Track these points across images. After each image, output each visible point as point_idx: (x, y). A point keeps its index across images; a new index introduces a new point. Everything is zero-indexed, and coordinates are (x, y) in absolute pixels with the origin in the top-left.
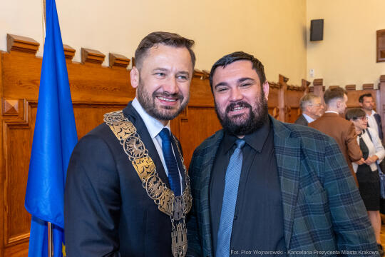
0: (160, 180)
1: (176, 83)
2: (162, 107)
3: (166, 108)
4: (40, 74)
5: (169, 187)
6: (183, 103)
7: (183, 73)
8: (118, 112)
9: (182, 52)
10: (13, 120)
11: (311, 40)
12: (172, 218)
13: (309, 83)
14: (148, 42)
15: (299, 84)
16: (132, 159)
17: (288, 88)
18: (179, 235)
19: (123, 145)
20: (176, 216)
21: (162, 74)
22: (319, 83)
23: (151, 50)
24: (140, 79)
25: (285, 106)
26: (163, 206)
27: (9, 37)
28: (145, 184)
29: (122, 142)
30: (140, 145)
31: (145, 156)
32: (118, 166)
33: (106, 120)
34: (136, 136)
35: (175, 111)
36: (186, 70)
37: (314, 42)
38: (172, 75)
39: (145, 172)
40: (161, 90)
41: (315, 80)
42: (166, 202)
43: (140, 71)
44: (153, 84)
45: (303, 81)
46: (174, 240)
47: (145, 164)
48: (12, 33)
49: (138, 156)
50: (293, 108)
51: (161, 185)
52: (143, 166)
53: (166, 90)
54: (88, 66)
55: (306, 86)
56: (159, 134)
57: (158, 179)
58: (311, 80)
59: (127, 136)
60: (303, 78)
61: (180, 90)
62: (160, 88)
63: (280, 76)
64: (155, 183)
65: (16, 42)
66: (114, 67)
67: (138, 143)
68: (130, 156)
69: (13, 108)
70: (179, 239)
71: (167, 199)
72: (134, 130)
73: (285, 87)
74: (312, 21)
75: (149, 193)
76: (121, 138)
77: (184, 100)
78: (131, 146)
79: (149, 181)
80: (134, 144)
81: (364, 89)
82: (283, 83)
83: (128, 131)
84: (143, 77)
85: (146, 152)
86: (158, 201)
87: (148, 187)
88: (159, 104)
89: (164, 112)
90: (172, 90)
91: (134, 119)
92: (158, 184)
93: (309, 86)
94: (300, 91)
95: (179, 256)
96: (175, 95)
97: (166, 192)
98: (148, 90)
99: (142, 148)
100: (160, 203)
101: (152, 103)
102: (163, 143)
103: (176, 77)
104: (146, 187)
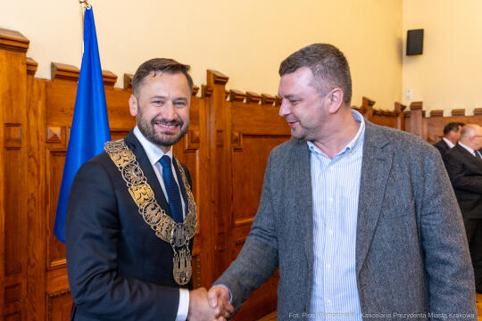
0: (159, 207)
1: (174, 109)
2: (162, 133)
3: (167, 133)
4: (74, 101)
7: (180, 99)
10: (56, 147)
11: (408, 54)
12: (173, 244)
13: (403, 107)
15: (391, 108)
16: (130, 185)
17: (375, 113)
18: (182, 261)
19: (122, 171)
20: (178, 243)
22: (417, 106)
23: (148, 78)
24: (139, 108)
26: (161, 233)
27: (53, 66)
28: (141, 211)
29: (121, 168)
31: (143, 183)
32: (116, 191)
33: (107, 149)
34: (136, 163)
35: (176, 136)
36: (183, 96)
37: (412, 57)
38: (169, 103)
39: (142, 199)
40: (160, 118)
41: (413, 103)
42: (164, 228)
43: (138, 99)
44: (151, 112)
45: (397, 104)
46: (176, 265)
47: (143, 191)
48: (56, 61)
49: (136, 182)
51: (160, 211)
53: (165, 117)
55: (399, 110)
56: (159, 161)
57: (156, 206)
58: (407, 104)
59: (126, 163)
60: (398, 101)
61: (179, 116)
62: (158, 115)
63: (364, 99)
64: (152, 209)
65: (59, 70)
67: (136, 170)
68: (128, 183)
69: (56, 135)
70: (182, 265)
71: (166, 226)
72: (133, 158)
73: (370, 112)
74: (409, 32)
75: (146, 219)
76: (120, 165)
77: (184, 126)
78: (130, 172)
79: (146, 208)
80: (133, 170)
81: (475, 114)
82: (368, 107)
83: (127, 158)
84: (141, 105)
85: (144, 179)
86: (155, 227)
87: (145, 213)
88: (160, 130)
89: (165, 138)
90: (170, 117)
91: (134, 146)
92: (155, 211)
93: (405, 110)
94: (393, 116)
95: (181, 281)
96: (173, 122)
97: (166, 220)
98: (147, 118)
99: (141, 175)
100: (158, 229)
101: (151, 129)
102: (163, 170)
103: (174, 103)
104: (143, 214)
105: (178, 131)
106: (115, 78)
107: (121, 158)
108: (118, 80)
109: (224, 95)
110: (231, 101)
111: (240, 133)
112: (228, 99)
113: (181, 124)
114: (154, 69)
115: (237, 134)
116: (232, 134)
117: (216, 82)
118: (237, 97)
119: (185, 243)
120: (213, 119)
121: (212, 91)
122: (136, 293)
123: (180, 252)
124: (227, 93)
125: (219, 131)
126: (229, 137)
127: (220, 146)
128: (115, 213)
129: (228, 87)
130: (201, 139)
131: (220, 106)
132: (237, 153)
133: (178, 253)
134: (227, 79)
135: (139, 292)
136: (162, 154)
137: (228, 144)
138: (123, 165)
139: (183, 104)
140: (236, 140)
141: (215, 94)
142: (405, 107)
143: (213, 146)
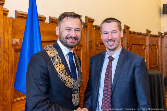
1: (75, 33)
2: (70, 42)
3: (72, 43)
5: (71, 76)
7: (78, 29)
8: (51, 45)
9: (77, 20)
11: (163, 13)
12: (73, 88)
13: (162, 34)
14: (63, 16)
15: (157, 34)
18: (76, 96)
19: (51, 58)
21: (69, 29)
23: (64, 19)
24: (60, 32)
27: (16, 12)
28: (59, 75)
30: (59, 59)
31: (60, 64)
32: (48, 66)
34: (58, 55)
35: (75, 44)
36: (79, 27)
37: (165, 14)
38: (73, 30)
39: (60, 70)
40: (69, 36)
41: (165, 32)
43: (60, 28)
44: (65, 34)
45: (159, 32)
47: (60, 66)
49: (57, 63)
50: (153, 45)
52: (59, 68)
53: (71, 36)
55: (160, 35)
56: (68, 54)
58: (163, 32)
59: (54, 55)
61: (77, 36)
62: (69, 35)
63: (147, 30)
64: (64, 75)
67: (58, 58)
68: (54, 63)
69: (17, 42)
70: (76, 98)
71: (70, 81)
72: (57, 53)
73: (149, 35)
74: (164, 5)
80: (56, 58)
83: (54, 53)
84: (61, 31)
85: (61, 62)
86: (65, 82)
88: (69, 41)
89: (71, 44)
90: (74, 36)
91: (57, 48)
93: (162, 35)
94: (158, 37)
95: (75, 104)
96: (75, 38)
97: (70, 79)
98: (63, 36)
99: (60, 60)
100: (67, 83)
101: (65, 41)
102: (69, 58)
103: (75, 30)
104: (60, 76)
105: (77, 42)
106: (45, 18)
107: (51, 53)
108: (46, 19)
109: (93, 27)
110: (96, 29)
111: (99, 42)
112: (94, 29)
113: (78, 39)
114: (67, 16)
115: (98, 43)
116: (96, 43)
117: (89, 21)
118: (98, 28)
119: (77, 88)
120: (88, 37)
121: (87, 25)
122: (57, 110)
123: (75, 92)
124: (94, 26)
125: (90, 42)
126: (94, 44)
127: (91, 48)
128: (48, 75)
129: (94, 24)
130: (83, 45)
131: (91, 31)
132: (98, 51)
133: (74, 92)
134: (94, 20)
135: (58, 110)
136: (69, 51)
137: (94, 47)
138: (52, 56)
139: (79, 31)
140: (98, 46)
141: (89, 26)
142: (162, 33)
143: (88, 48)
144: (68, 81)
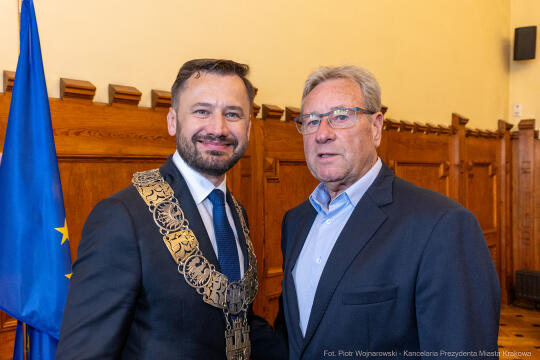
0: (206, 261)
1: (224, 123)
3: (213, 154)
6: (237, 149)
11: (515, 59)
12: (226, 311)
13: (509, 127)
15: (493, 128)
16: (164, 232)
17: (469, 133)
18: (238, 334)
19: (154, 212)
20: (232, 309)
21: (203, 112)
22: (527, 125)
23: (191, 80)
25: (462, 161)
26: (211, 297)
28: (181, 268)
29: (152, 208)
30: (178, 213)
31: (183, 229)
33: (135, 181)
34: (174, 200)
35: (225, 158)
36: (237, 104)
37: (522, 62)
38: (218, 112)
39: (182, 251)
40: (204, 133)
41: (522, 121)
42: (215, 290)
45: (500, 122)
46: (229, 341)
47: (182, 239)
49: (173, 228)
50: (477, 165)
51: (207, 266)
52: (179, 242)
54: (118, 108)
55: (504, 130)
56: (208, 197)
57: (202, 260)
58: (515, 122)
59: (160, 201)
60: (502, 118)
62: (202, 130)
63: (454, 116)
64: (197, 265)
66: (156, 109)
67: (174, 210)
68: (161, 228)
70: (238, 340)
71: (217, 286)
72: (170, 192)
73: (462, 133)
74: (517, 30)
75: (189, 279)
76: (151, 202)
77: (239, 147)
78: (164, 214)
79: (188, 263)
80: (169, 211)
83: (161, 194)
85: (185, 223)
86: (202, 290)
87: (187, 271)
89: (210, 159)
91: (172, 178)
92: (202, 267)
93: (512, 130)
94: (495, 138)
96: (223, 137)
97: (216, 278)
99: (180, 217)
100: (207, 292)
101: (193, 150)
103: (224, 114)
104: (184, 272)
107: (153, 193)
113: (235, 143)
114: (197, 69)
119: (242, 308)
123: (235, 322)
133: (231, 325)
136: (212, 187)
138: (156, 203)
139: (237, 115)
142: (511, 126)
144: (211, 285)
